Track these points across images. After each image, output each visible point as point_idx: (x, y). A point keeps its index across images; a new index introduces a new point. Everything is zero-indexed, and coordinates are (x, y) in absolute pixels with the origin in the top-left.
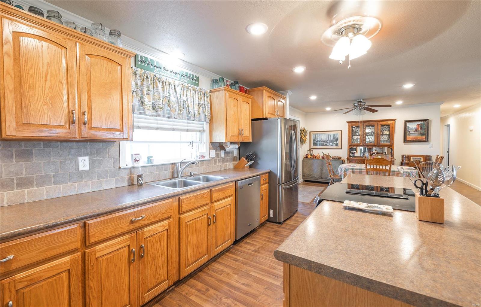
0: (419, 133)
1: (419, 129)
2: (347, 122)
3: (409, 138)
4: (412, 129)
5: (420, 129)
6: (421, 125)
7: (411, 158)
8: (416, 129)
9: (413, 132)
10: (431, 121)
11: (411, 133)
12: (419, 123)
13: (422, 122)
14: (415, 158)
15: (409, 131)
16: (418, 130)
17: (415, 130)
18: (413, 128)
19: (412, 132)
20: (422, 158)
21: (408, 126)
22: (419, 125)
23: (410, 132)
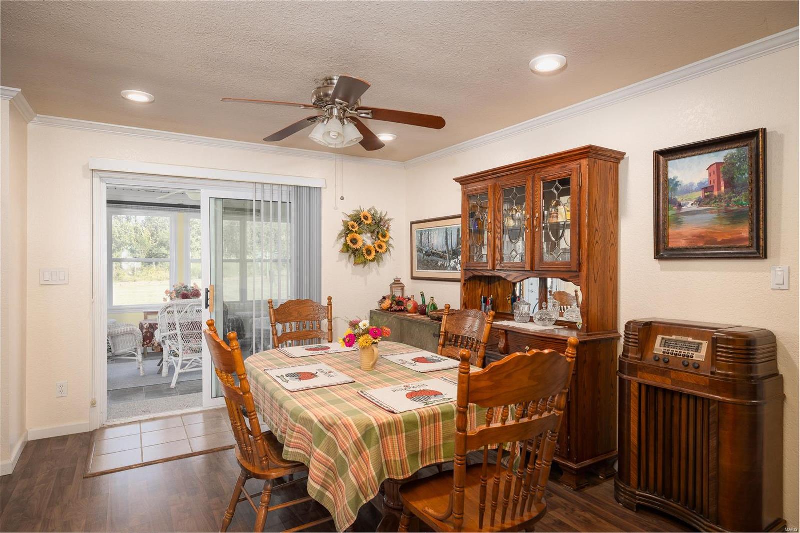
0: (719, 212)
1: (719, 189)
2: (457, 180)
3: (679, 236)
4: (688, 190)
5: (723, 188)
6: (730, 163)
7: (659, 338)
8: (706, 189)
9: (695, 208)
10: (782, 136)
11: (687, 213)
12: (719, 157)
13: (734, 151)
14: (676, 341)
15: (679, 199)
16: (716, 193)
17: (700, 194)
18: (692, 185)
19: (688, 207)
20: (705, 345)
21: (671, 176)
22: (718, 164)
23: (680, 206)
